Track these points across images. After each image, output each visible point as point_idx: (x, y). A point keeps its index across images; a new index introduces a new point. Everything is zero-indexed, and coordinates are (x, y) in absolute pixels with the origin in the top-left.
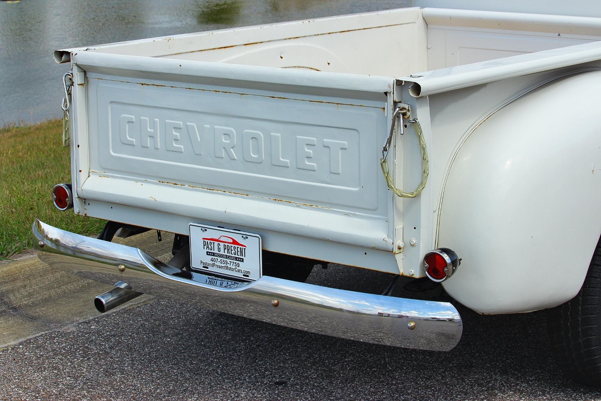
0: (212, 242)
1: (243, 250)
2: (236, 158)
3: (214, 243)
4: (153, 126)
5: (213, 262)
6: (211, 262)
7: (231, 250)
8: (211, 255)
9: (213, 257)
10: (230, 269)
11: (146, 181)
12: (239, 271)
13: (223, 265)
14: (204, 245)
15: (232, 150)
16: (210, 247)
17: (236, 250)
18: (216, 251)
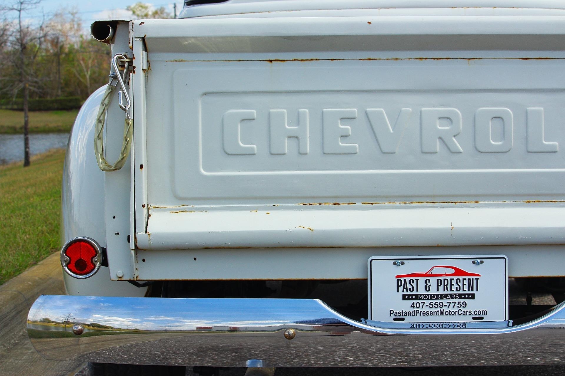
0: (414, 278)
1: (475, 281)
2: (461, 150)
3: (417, 280)
4: (298, 119)
5: (416, 309)
6: (412, 310)
7: (451, 285)
8: (412, 299)
9: (416, 301)
10: (450, 313)
11: (275, 208)
12: (465, 313)
13: (433, 310)
14: (398, 286)
15: (454, 139)
16: (409, 286)
17: (461, 284)
18: (422, 291)
